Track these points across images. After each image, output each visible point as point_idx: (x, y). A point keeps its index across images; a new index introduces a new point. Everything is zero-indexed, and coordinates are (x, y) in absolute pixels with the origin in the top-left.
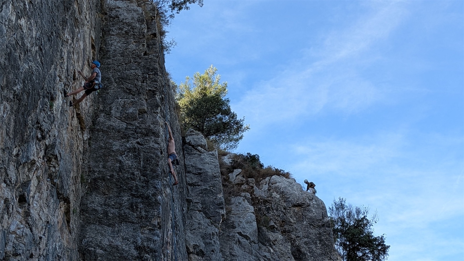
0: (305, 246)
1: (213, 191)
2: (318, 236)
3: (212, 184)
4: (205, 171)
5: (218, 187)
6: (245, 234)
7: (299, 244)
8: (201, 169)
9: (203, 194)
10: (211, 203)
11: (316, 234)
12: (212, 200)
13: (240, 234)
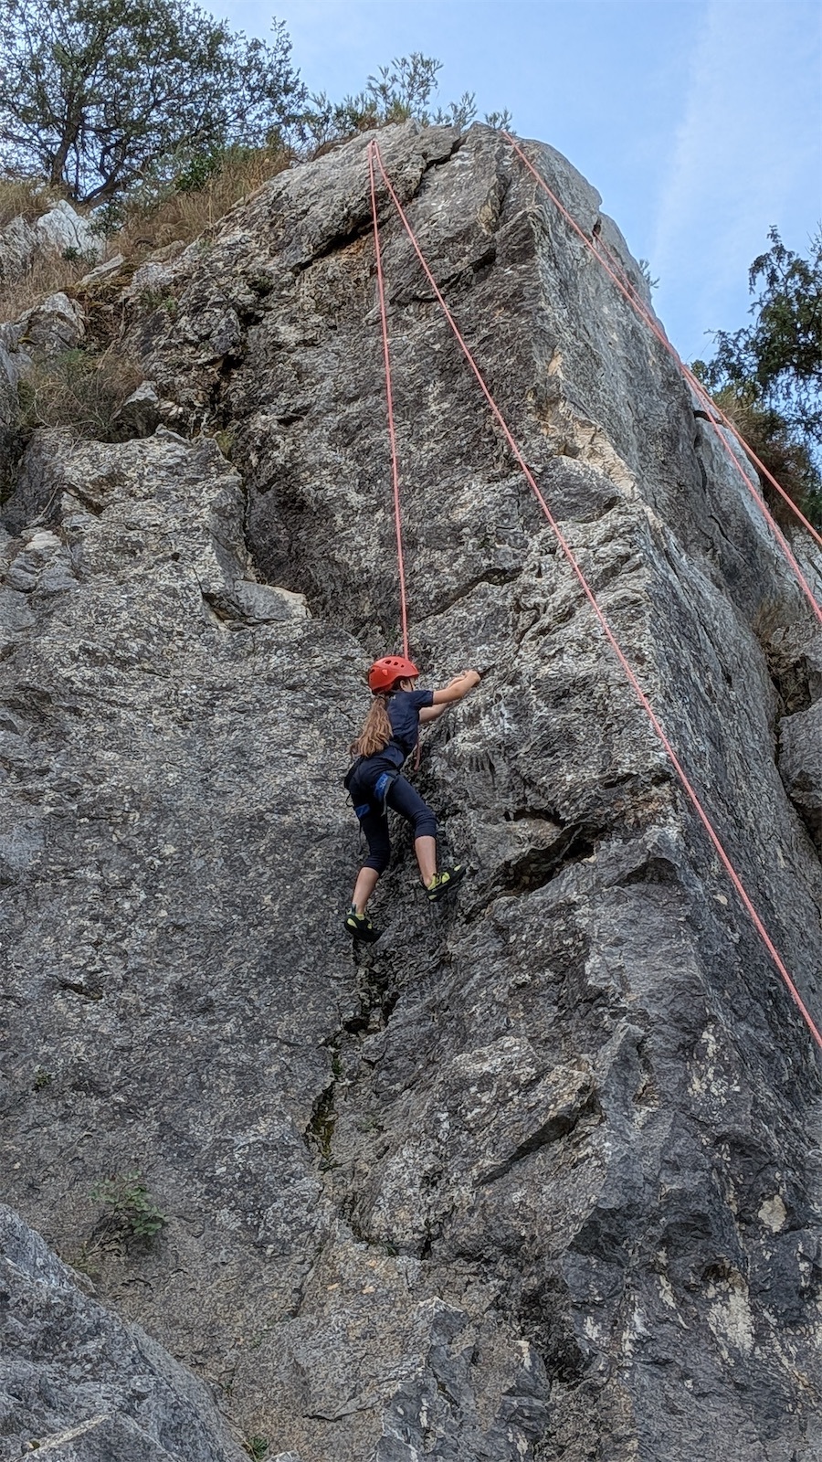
0: (330, 456)
2: (437, 347)
7: (291, 457)
11: (425, 345)
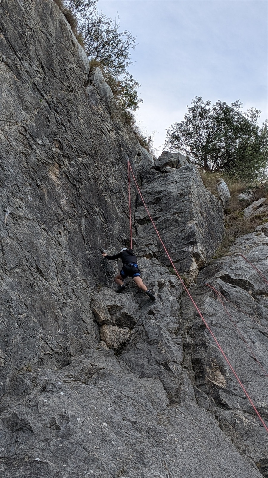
1: (179, 219)
3: (176, 209)
4: (166, 193)
5: (188, 210)
6: (240, 278)
8: (159, 192)
9: (162, 230)
10: (174, 240)
12: (175, 234)
13: (226, 278)
